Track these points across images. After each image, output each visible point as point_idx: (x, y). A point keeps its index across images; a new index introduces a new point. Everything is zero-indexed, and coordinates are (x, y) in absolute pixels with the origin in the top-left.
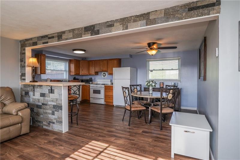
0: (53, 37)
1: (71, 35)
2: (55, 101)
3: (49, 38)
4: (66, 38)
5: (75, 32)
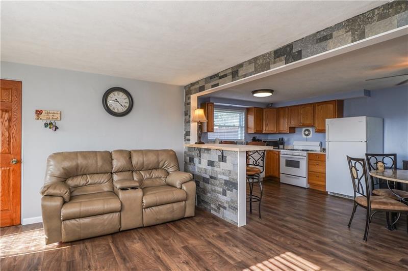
0: (225, 76)
1: (252, 68)
2: (227, 174)
4: (244, 74)
5: (258, 61)
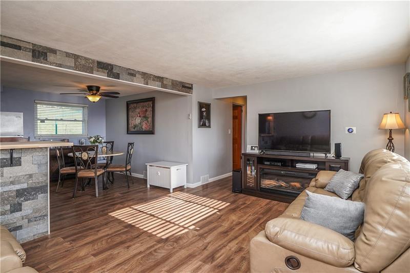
4: (58, 62)
5: (79, 60)
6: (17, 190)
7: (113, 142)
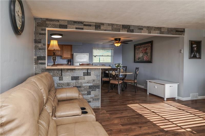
0: (90, 25)
1: (110, 28)
3: (85, 25)
4: (105, 29)
5: (114, 26)
6: (89, 86)
7: (126, 67)
